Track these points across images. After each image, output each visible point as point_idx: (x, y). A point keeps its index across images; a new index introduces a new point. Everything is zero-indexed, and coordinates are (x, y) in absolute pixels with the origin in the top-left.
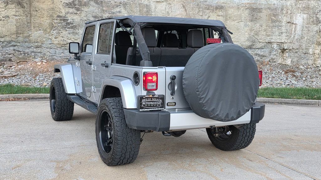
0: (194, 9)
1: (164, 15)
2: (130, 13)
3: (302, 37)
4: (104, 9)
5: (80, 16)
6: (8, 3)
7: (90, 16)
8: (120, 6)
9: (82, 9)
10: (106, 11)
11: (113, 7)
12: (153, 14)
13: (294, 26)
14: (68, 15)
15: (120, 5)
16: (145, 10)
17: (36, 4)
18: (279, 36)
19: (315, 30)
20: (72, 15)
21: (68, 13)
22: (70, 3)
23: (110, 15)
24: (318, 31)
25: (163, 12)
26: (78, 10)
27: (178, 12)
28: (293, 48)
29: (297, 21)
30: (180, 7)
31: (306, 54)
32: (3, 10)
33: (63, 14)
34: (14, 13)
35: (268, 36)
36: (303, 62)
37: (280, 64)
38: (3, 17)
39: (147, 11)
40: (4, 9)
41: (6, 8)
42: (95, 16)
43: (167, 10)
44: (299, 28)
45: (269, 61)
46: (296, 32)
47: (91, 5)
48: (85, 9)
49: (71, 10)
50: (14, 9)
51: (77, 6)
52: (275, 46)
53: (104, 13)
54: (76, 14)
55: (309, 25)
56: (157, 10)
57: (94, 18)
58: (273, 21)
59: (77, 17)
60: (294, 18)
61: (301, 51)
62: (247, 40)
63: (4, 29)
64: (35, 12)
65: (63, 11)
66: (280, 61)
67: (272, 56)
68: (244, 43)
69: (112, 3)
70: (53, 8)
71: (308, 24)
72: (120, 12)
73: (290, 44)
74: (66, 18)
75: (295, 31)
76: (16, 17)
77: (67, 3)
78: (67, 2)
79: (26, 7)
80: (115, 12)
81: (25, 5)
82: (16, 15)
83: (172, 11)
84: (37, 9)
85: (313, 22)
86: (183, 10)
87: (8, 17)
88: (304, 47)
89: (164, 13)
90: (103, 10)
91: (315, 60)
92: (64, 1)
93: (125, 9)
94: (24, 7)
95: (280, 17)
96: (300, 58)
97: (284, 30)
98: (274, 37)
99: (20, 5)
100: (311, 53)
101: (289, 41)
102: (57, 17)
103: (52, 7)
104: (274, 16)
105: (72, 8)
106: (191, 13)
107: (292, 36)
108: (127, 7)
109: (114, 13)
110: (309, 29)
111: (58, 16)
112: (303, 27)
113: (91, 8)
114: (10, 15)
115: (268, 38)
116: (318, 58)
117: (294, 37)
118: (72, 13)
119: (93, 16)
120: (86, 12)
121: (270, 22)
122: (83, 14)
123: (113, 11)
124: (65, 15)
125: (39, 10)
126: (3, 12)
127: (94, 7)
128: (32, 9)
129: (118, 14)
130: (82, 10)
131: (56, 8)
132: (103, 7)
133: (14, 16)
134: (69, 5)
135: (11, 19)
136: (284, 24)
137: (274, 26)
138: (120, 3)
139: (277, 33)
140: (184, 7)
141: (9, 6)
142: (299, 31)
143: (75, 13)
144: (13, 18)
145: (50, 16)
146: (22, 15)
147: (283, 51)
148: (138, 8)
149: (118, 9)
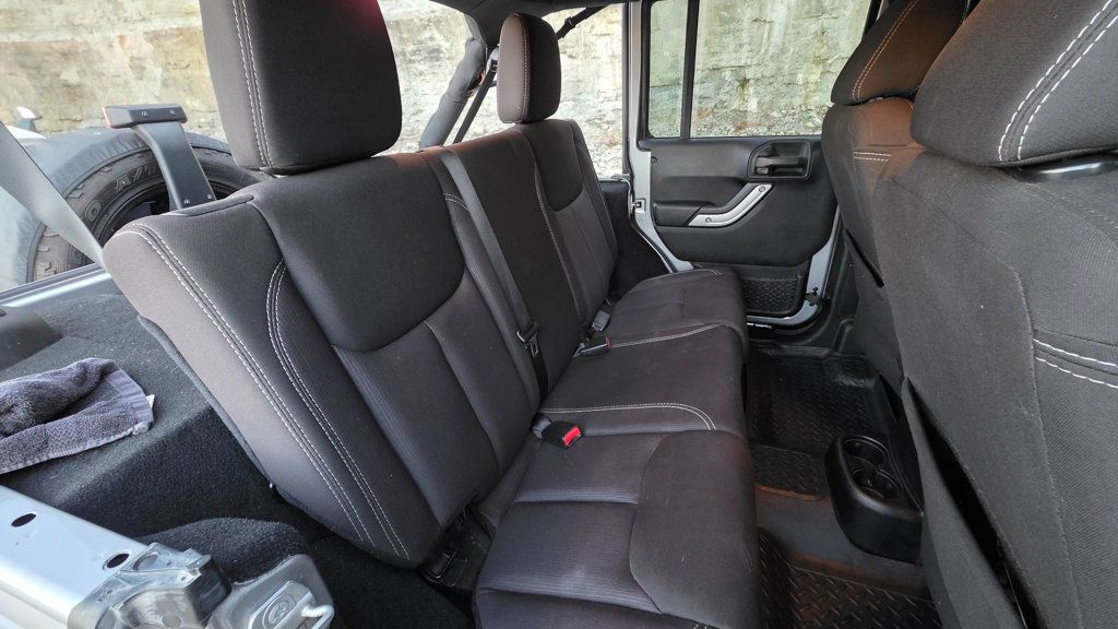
3: (783, 51)
4: (405, 36)
11: (419, 31)
13: (767, 26)
18: (735, 52)
19: (813, 31)
24: (819, 33)
28: (763, 76)
29: (774, 15)
31: (791, 86)
35: (714, 54)
36: (783, 102)
37: (735, 110)
44: (777, 30)
45: (715, 106)
46: (772, 40)
52: (727, 74)
55: (801, 22)
58: (724, 21)
60: (769, 6)
61: (780, 79)
62: (670, 68)
66: (735, 105)
67: (721, 97)
68: (665, 75)
71: (797, 19)
72: (432, 39)
73: (758, 68)
75: (769, 38)
85: (808, 12)
88: (786, 70)
91: (807, 97)
93: (440, 31)
95: (739, 10)
96: (779, 94)
97: (745, 37)
98: (725, 56)
100: (800, 83)
101: (755, 61)
104: (727, 8)
107: (763, 50)
109: (421, 42)
110: (800, 30)
112: (787, 27)
115: (714, 59)
116: (815, 91)
117: (767, 51)
121: (718, 23)
123: (419, 38)
129: (430, 43)
132: (401, 33)
136: (746, 25)
137: (725, 33)
138: (429, 21)
139: (732, 47)
142: (777, 39)
147: (744, 82)
149: (427, 34)
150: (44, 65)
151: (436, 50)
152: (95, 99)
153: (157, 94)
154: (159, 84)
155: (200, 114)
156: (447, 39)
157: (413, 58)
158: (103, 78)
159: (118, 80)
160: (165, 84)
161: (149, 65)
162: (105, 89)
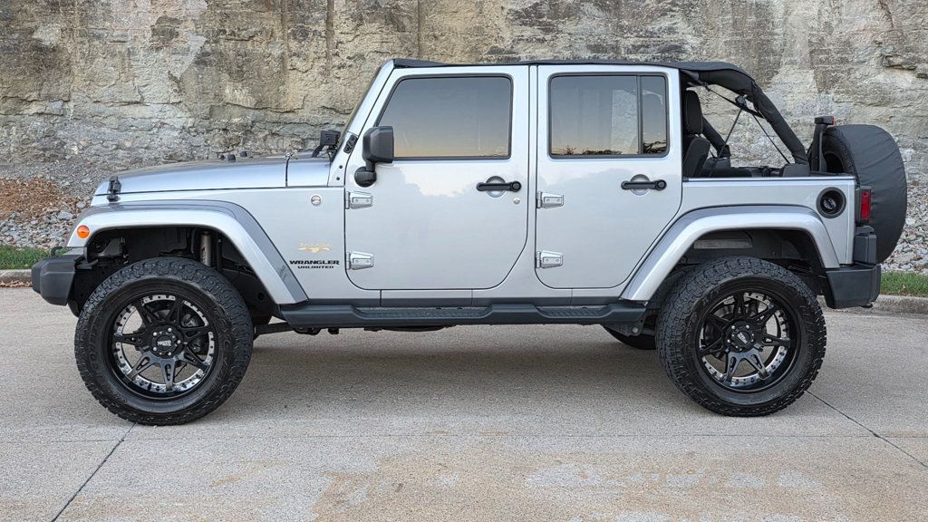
0: (919, 9)
1: (814, 33)
2: (704, 32)
4: (625, 22)
5: (552, 46)
6: (361, 19)
7: (581, 44)
8: (673, 14)
9: (560, 26)
10: (630, 30)
11: (651, 17)
12: (777, 31)
14: (519, 46)
15: (674, 9)
16: (752, 19)
17: (434, 18)
20: (530, 44)
21: (520, 39)
22: (525, 10)
23: (642, 39)
25: (810, 24)
26: (547, 29)
27: (863, 23)
30: (870, 7)
32: (350, 38)
33: (506, 44)
34: (376, 46)
38: (349, 58)
39: (759, 24)
40: (352, 37)
41: (358, 33)
42: (595, 46)
43: (825, 18)
47: (584, 14)
48: (569, 26)
49: (528, 32)
50: (377, 36)
51: (545, 19)
53: (622, 36)
54: (543, 41)
56: (790, 19)
57: (593, 51)
59: (543, 50)
63: (350, 91)
64: (431, 41)
65: (507, 35)
69: (648, 5)
70: (478, 29)
72: (671, 30)
74: (514, 56)
76: (382, 58)
77: (517, 12)
78: (518, 8)
79: (408, 27)
80: (656, 31)
81: (406, 22)
82: (383, 50)
83: (840, 21)
84: (437, 33)
86: (880, 14)
87: (362, 57)
89: (816, 26)
90: (621, 27)
92: (510, 7)
93: (688, 18)
94: (404, 27)
99: (393, 23)
102: (489, 53)
103: (478, 25)
105: (532, 25)
106: (906, 23)
108: (693, 14)
109: (652, 34)
111: (494, 51)
113: (586, 23)
114: (366, 52)
118: (531, 41)
119: (589, 47)
120: (569, 34)
122: (562, 42)
123: (649, 28)
124: (512, 47)
125: (442, 35)
126: (349, 46)
127: (593, 17)
128: (423, 34)
129: (665, 37)
130: (558, 31)
131: (487, 27)
132: (620, 17)
133: (376, 56)
134: (522, 17)
135: (368, 64)
138: (674, 3)
140: (883, 5)
141: (366, 27)
143: (539, 40)
144: (373, 60)
145: (471, 51)
146: (398, 50)
148: (729, 16)
149: (665, 23)
150: (19, 16)
151: (676, 47)
152: (69, 72)
153: (178, 75)
154: (191, 58)
155: (237, 110)
156: (698, 33)
157: (632, 57)
158: (96, 43)
159: (119, 48)
160: (202, 60)
161: (185, 30)
162: (90, 58)
